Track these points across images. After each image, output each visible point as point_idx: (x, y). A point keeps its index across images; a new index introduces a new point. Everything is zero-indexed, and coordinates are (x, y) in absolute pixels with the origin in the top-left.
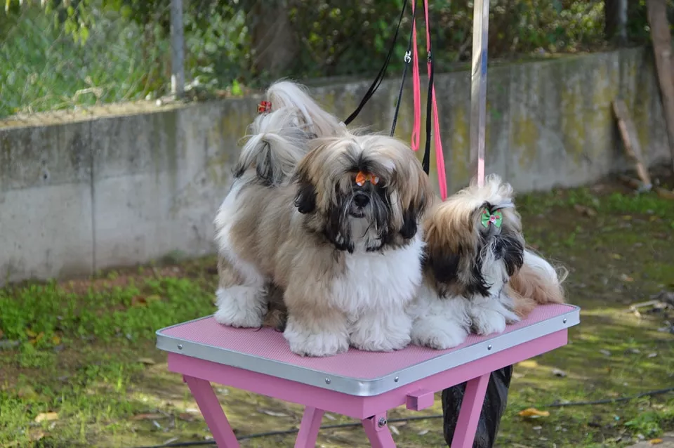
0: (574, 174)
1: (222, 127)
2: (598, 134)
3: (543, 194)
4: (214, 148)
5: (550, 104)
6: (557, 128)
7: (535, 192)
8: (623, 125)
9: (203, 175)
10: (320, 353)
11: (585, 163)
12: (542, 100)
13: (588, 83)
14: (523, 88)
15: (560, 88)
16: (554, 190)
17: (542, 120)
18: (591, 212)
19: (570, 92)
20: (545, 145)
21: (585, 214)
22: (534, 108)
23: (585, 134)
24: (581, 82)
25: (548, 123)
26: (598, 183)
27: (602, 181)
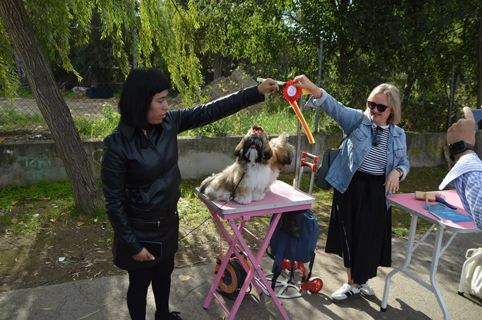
0: (428, 164)
1: (326, 141)
2: (438, 154)
3: (419, 168)
4: (323, 146)
5: (424, 145)
6: (425, 151)
7: (417, 167)
8: (445, 152)
9: (319, 152)
10: (247, 203)
11: (433, 162)
12: (421, 144)
13: (436, 141)
14: (416, 139)
15: (427, 141)
16: (423, 167)
17: (421, 148)
18: (430, 174)
19: (430, 142)
20: (422, 155)
21: (428, 175)
22: (419, 145)
23: (434, 154)
24: (434, 140)
25: (423, 149)
26: (436, 167)
27: (438, 167)
